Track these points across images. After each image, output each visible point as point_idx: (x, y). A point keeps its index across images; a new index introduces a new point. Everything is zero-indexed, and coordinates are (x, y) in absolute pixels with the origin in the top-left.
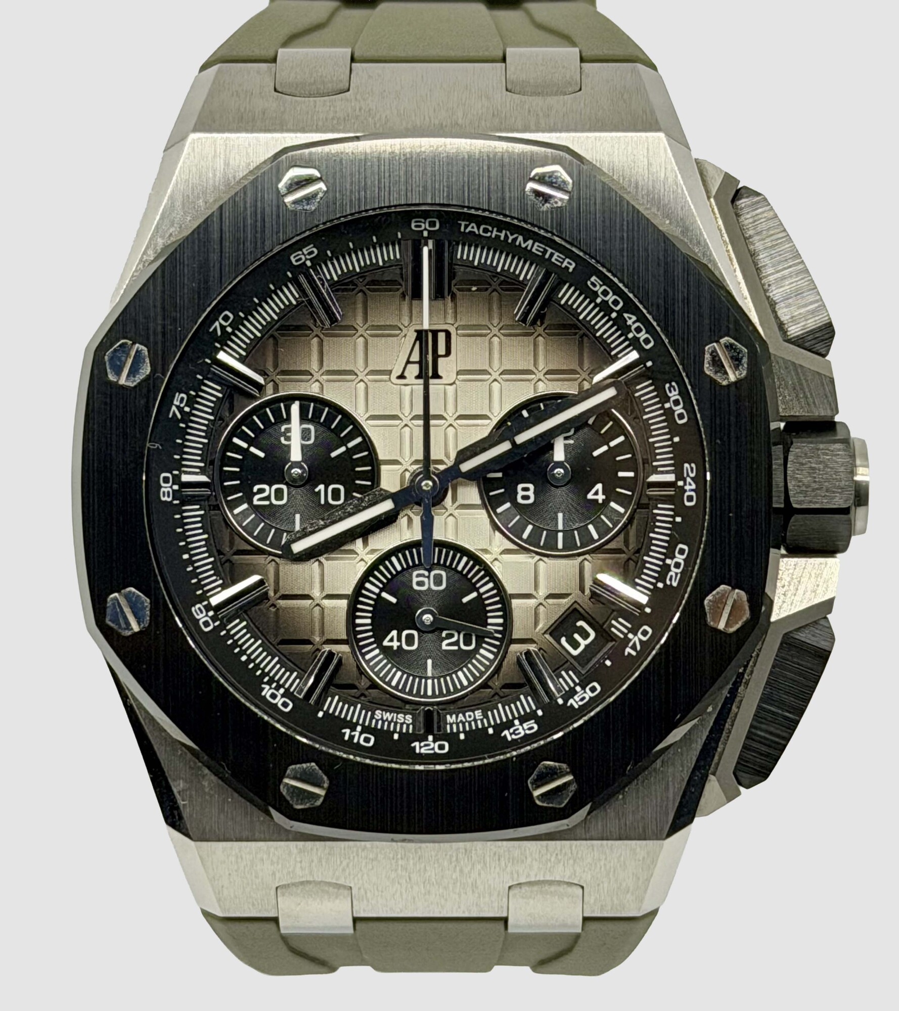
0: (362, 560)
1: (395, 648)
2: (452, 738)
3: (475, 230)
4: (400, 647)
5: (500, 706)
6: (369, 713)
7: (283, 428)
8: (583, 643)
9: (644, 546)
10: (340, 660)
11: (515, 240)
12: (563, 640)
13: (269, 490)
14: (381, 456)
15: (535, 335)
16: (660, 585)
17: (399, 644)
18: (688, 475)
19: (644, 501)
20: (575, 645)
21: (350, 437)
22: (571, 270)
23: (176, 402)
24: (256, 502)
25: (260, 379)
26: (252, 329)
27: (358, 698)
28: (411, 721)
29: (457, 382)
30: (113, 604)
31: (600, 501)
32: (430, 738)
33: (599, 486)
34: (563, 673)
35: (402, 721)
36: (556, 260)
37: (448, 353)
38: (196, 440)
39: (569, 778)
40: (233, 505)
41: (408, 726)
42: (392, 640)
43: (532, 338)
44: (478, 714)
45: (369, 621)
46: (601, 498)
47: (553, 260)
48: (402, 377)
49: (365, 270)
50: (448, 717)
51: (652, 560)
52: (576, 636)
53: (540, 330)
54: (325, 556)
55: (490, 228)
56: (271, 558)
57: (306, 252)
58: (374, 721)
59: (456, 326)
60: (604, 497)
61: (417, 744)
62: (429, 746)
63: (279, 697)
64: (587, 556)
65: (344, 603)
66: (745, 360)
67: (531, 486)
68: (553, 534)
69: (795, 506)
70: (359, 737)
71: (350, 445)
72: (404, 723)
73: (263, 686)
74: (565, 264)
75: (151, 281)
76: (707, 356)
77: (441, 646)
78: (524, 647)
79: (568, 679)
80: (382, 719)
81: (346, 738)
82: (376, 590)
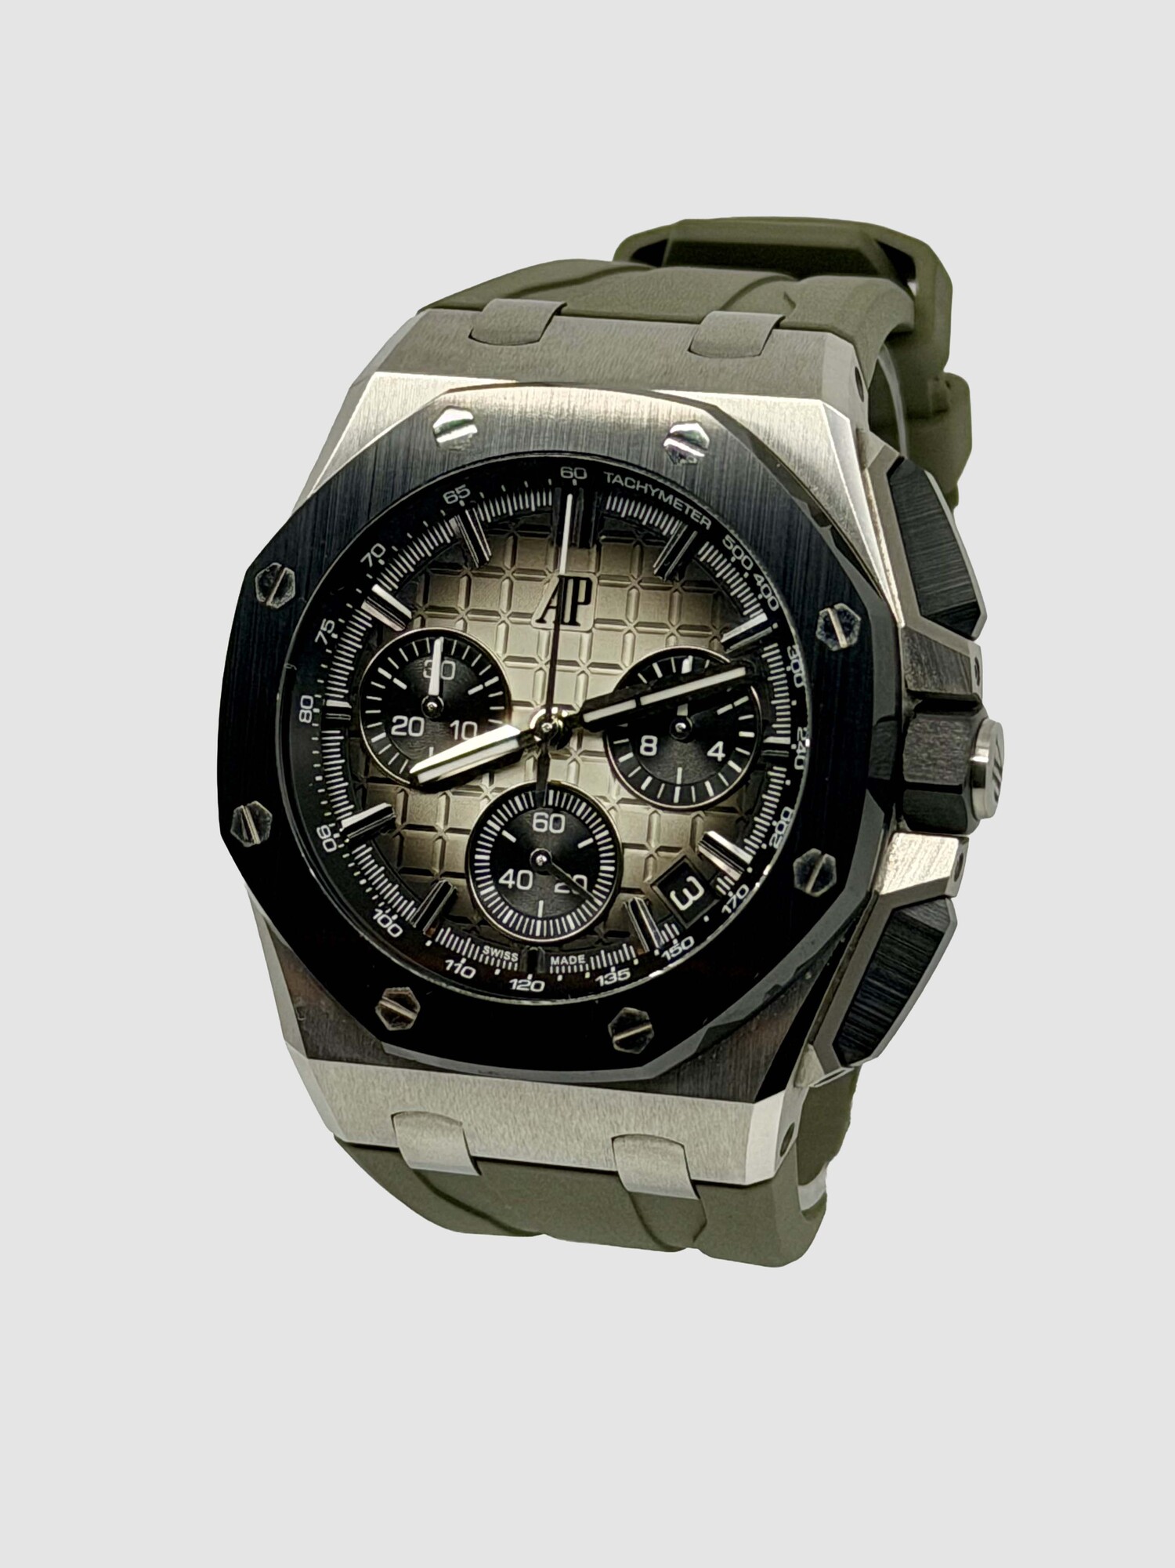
0: (486, 797)
1: (510, 886)
2: (550, 979)
3: (621, 481)
4: (515, 886)
5: (602, 952)
6: (478, 948)
7: (427, 662)
8: (692, 899)
9: (757, 807)
10: (455, 891)
11: (657, 494)
12: (673, 895)
13: (408, 721)
14: (514, 697)
15: (673, 590)
16: (764, 846)
17: (514, 882)
18: (799, 739)
19: (760, 761)
20: (684, 900)
21: (488, 676)
22: (708, 529)
23: (323, 628)
24: (394, 732)
25: (408, 613)
26: (407, 563)
27: (469, 931)
28: (517, 959)
29: (594, 630)
30: (239, 817)
31: (720, 759)
32: (530, 977)
33: (720, 744)
34: (666, 926)
35: (509, 958)
36: (695, 517)
37: (587, 601)
38: (344, 666)
39: (649, 1026)
40: (372, 733)
41: (513, 964)
42: (508, 878)
43: (668, 592)
44: (581, 958)
45: (487, 858)
46: (720, 756)
47: (692, 517)
48: (541, 620)
49: (518, 514)
50: (552, 959)
51: (761, 822)
52: (686, 892)
53: (678, 585)
54: (453, 790)
55: (634, 481)
56: (401, 787)
57: (459, 492)
58: (482, 956)
59: (598, 575)
60: (723, 755)
61: (515, 981)
62: (529, 984)
63: (391, 922)
64: (701, 813)
65: (466, 838)
66: (857, 628)
67: (655, 739)
68: (671, 786)
69: (908, 779)
70: (461, 969)
71: (488, 683)
72: (510, 961)
73: (377, 910)
74: (702, 522)
76: (821, 621)
77: (554, 889)
78: (630, 897)
79: (670, 930)
80: (489, 955)
81: (448, 968)
82: (498, 828)
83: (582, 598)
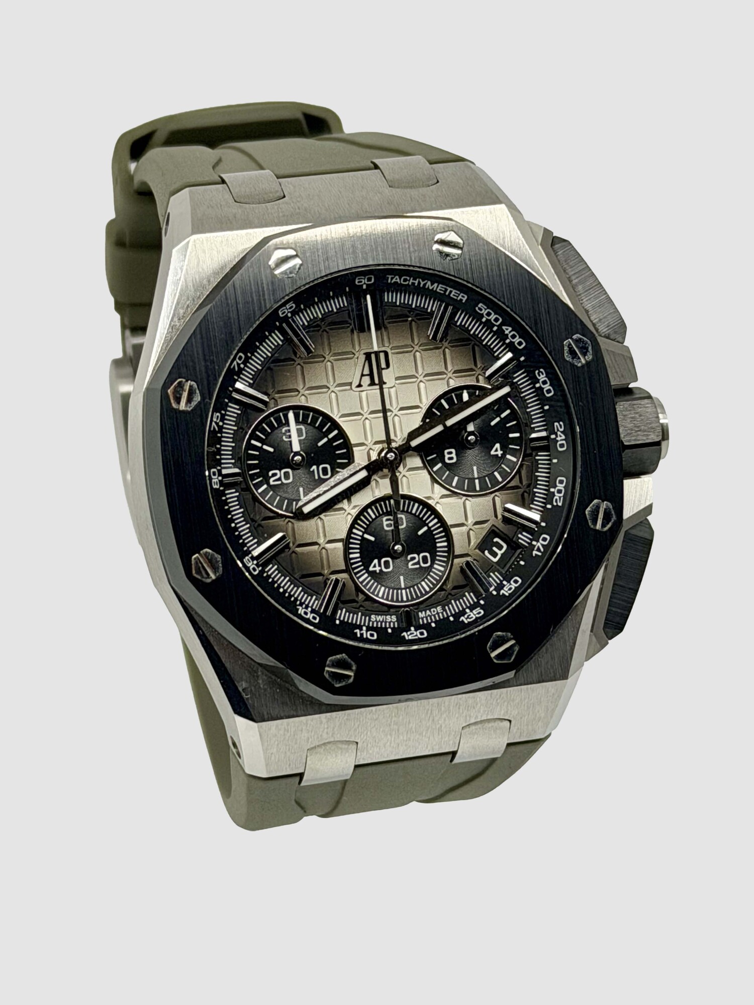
0: (349, 514)
1: (378, 571)
2: (427, 626)
3: (398, 280)
4: (381, 570)
5: (453, 601)
6: (367, 618)
7: (284, 430)
8: (500, 553)
9: (533, 481)
10: (344, 585)
11: (425, 285)
12: (486, 552)
13: (280, 473)
14: (353, 442)
15: (443, 348)
16: (549, 506)
17: (380, 568)
18: (558, 430)
19: (529, 451)
20: (495, 555)
21: (330, 431)
22: (464, 301)
23: (215, 419)
24: (272, 483)
25: (265, 398)
26: (256, 364)
27: (358, 608)
28: (395, 619)
29: (396, 385)
30: (196, 563)
31: (500, 455)
32: (412, 628)
33: (498, 446)
34: (491, 574)
35: (390, 620)
36: (454, 295)
37: (388, 366)
38: (227, 445)
39: (512, 642)
40: (257, 486)
41: (394, 623)
42: (375, 566)
43: (441, 350)
44: (439, 609)
45: (358, 555)
46: (500, 453)
47: (451, 295)
48: (360, 386)
49: (325, 316)
50: (420, 613)
51: (540, 491)
52: (494, 549)
53: (446, 344)
54: (324, 514)
56: (288, 520)
57: (288, 307)
58: (371, 623)
59: (390, 347)
60: (502, 452)
61: (404, 634)
62: (412, 634)
63: (309, 613)
64: (497, 493)
65: (340, 545)
66: (590, 348)
67: (453, 451)
68: (472, 480)
69: (625, 444)
70: (367, 635)
71: (331, 436)
73: (298, 607)
74: (460, 297)
75: (193, 337)
76: (566, 348)
77: (408, 567)
78: (463, 560)
79: (495, 578)
80: (376, 621)
81: (359, 635)
82: (361, 533)
83: (383, 365)
